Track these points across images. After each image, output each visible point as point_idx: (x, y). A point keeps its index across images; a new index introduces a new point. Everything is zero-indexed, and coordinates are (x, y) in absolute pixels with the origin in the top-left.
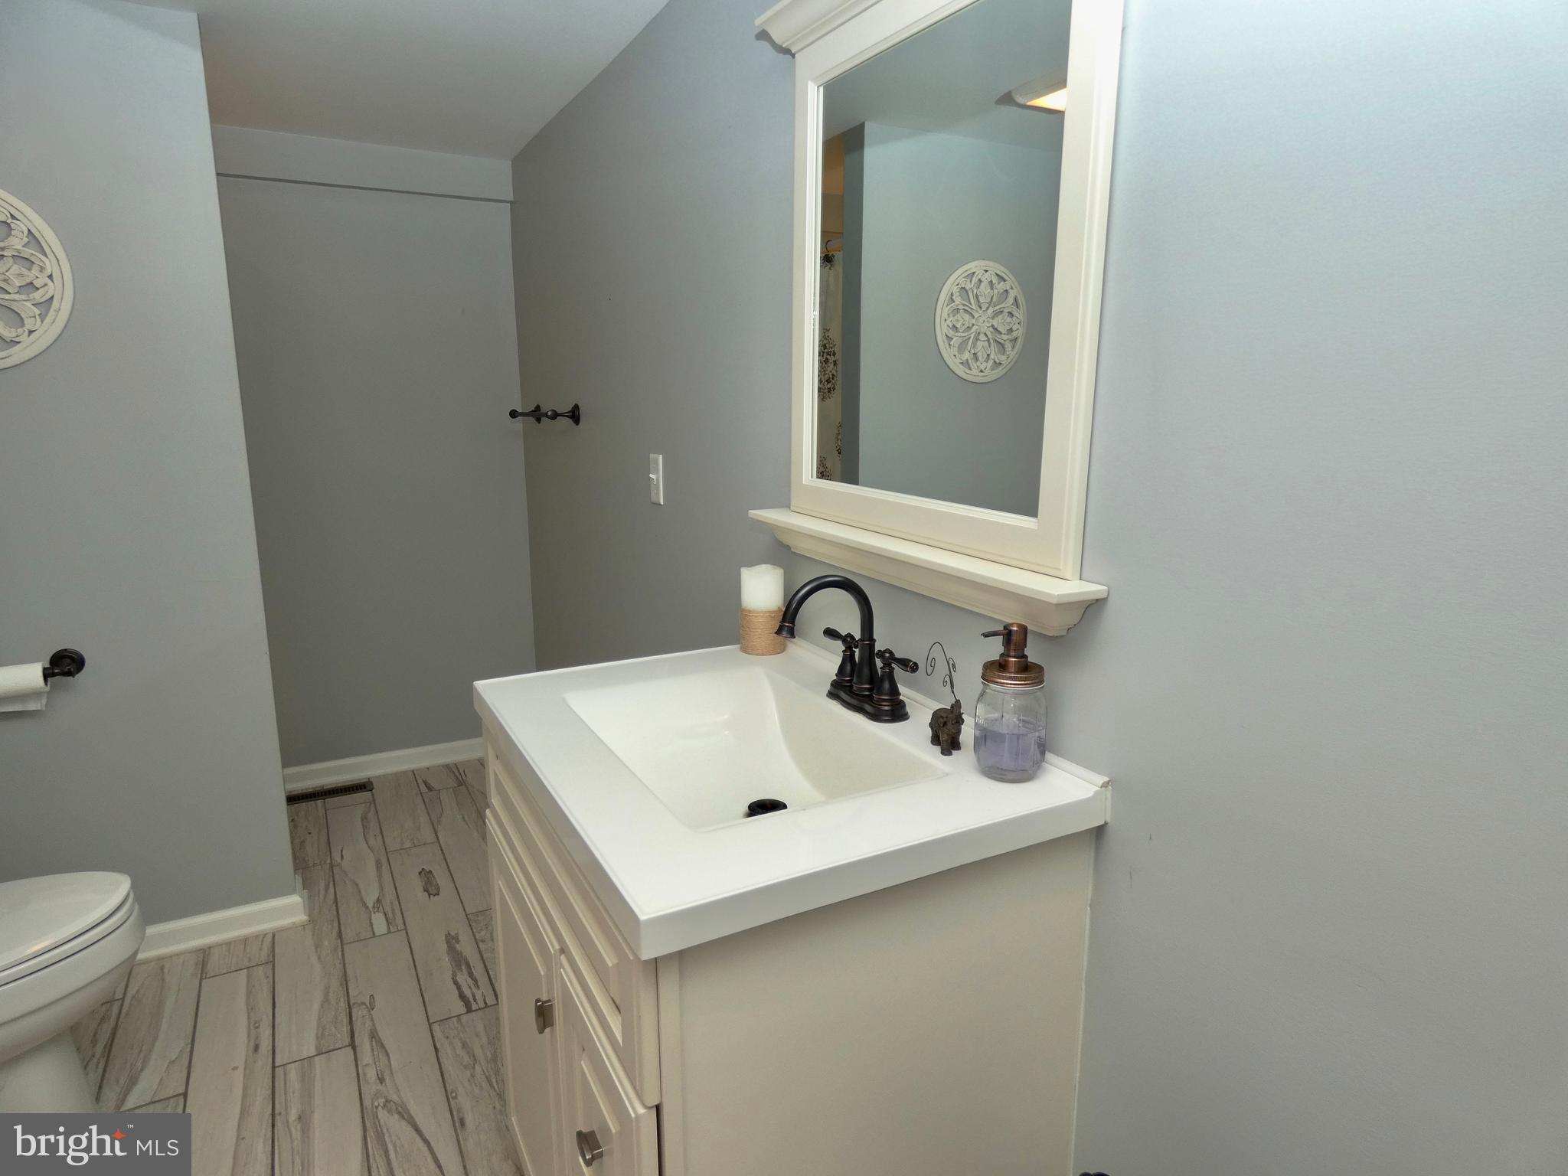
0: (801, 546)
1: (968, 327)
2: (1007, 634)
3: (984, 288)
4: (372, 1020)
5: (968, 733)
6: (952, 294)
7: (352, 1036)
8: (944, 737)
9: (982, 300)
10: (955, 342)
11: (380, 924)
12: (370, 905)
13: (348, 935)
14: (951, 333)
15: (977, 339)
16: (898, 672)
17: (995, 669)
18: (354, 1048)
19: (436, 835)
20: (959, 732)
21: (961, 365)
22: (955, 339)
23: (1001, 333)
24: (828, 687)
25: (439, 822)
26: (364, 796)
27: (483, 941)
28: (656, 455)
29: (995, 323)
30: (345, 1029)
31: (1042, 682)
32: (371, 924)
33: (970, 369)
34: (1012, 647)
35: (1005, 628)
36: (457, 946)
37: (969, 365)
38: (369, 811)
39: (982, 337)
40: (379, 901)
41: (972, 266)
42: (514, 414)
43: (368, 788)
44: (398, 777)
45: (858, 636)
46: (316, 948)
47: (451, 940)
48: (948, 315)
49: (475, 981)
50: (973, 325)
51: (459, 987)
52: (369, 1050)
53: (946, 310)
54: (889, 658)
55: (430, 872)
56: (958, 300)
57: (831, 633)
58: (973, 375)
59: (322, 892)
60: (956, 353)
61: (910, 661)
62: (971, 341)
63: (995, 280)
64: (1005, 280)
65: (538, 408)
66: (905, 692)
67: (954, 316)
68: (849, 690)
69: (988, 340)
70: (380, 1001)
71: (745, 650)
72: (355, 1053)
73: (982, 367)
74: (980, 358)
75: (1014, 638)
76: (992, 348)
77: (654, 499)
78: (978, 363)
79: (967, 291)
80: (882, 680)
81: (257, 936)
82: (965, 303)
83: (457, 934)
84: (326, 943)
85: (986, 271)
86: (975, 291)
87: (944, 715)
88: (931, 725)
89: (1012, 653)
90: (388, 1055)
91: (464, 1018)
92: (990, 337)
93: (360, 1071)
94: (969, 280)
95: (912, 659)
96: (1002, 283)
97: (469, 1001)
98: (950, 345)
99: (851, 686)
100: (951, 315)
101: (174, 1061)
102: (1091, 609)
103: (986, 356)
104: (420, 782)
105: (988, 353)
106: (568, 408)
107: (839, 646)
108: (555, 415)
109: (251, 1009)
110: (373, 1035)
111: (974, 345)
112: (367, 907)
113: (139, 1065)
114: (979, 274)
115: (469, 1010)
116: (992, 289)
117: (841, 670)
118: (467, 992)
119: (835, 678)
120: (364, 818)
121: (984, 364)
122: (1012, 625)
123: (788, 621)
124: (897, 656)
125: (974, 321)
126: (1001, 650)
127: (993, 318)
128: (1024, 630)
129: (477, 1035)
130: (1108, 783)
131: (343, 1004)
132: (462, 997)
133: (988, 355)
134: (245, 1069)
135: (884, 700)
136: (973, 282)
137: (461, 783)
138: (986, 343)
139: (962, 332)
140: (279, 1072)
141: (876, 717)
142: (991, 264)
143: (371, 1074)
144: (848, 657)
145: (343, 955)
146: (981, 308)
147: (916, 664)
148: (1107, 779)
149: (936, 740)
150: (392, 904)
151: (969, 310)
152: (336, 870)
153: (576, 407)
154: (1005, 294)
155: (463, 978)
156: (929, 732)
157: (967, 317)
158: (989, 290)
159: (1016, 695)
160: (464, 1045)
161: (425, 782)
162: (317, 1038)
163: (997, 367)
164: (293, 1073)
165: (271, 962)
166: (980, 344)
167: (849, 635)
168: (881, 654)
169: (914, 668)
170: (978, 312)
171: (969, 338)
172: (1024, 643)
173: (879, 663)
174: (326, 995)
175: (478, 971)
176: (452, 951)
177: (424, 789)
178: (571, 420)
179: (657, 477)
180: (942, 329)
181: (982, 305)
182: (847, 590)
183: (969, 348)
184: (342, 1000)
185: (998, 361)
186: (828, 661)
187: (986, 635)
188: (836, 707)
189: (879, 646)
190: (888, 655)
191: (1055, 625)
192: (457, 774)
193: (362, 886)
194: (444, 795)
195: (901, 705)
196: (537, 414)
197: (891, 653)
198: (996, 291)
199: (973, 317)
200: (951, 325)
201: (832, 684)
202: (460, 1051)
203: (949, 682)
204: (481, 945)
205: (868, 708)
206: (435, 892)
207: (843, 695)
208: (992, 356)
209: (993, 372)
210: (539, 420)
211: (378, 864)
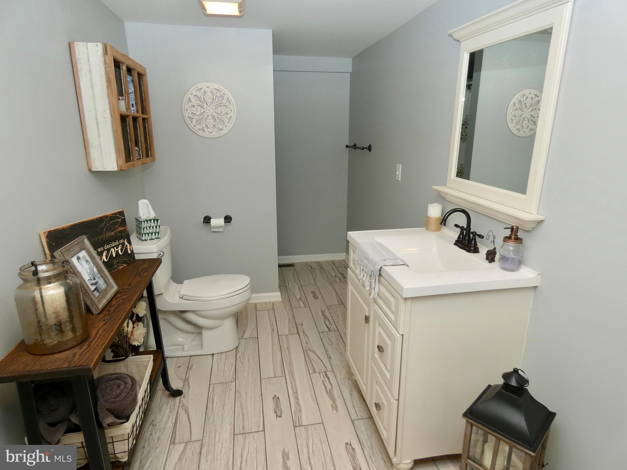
0: (448, 198)
1: (520, 115)
2: (512, 229)
3: (529, 100)
4: (303, 329)
5: (497, 257)
6: (515, 103)
7: (298, 332)
8: (490, 258)
9: (527, 105)
10: (515, 121)
11: (302, 305)
12: (298, 299)
13: (293, 306)
14: (513, 118)
15: (524, 120)
16: (478, 239)
17: (507, 239)
18: (299, 334)
19: (315, 282)
20: (495, 257)
21: (516, 130)
22: (514, 120)
23: (534, 117)
24: (454, 242)
25: (316, 278)
26: (292, 268)
27: (332, 313)
28: (399, 165)
29: (532, 113)
30: (296, 330)
31: (522, 243)
32: (299, 304)
33: (520, 132)
34: (514, 232)
35: (512, 227)
36: (325, 314)
37: (519, 130)
38: (294, 273)
39: (526, 119)
40: (300, 298)
41: (524, 92)
42: (347, 146)
43: (293, 266)
44: (302, 263)
45: (465, 227)
46: (285, 308)
47: (323, 312)
48: (513, 111)
49: (331, 323)
50: (523, 114)
51: (326, 324)
52: (303, 336)
53: (512, 109)
54: (475, 234)
55: (315, 292)
56: (517, 105)
57: (456, 226)
58: (521, 134)
59: (284, 293)
60: (514, 126)
61: (481, 235)
62: (521, 121)
63: (534, 97)
64: (538, 97)
65: (355, 145)
66: (479, 245)
67: (515, 111)
68: (461, 243)
69: (529, 120)
70: (304, 324)
71: (427, 229)
72: (299, 336)
73: (525, 131)
74: (524, 127)
75: (514, 230)
76: (530, 123)
77: (397, 179)
78: (523, 129)
79: (521, 102)
80: (472, 240)
81: (268, 303)
82: (520, 106)
83: (324, 310)
84: (287, 307)
85: (530, 93)
86: (525, 101)
87: (490, 251)
88: (486, 254)
89: (513, 234)
90: (308, 338)
91: (328, 332)
92: (529, 119)
93: (301, 340)
94: (522, 97)
95: (482, 235)
96: (537, 98)
97: (329, 328)
98: (512, 123)
99: (462, 242)
100: (514, 111)
101: (254, 329)
102: (540, 222)
103: (527, 127)
104: (308, 265)
105: (528, 125)
106: (367, 146)
107: (459, 230)
108: (363, 148)
109: (270, 320)
110: (304, 332)
111: (522, 122)
112: (298, 300)
113: (245, 328)
114: (527, 94)
115: (330, 331)
116: (532, 100)
117: (459, 237)
118: (329, 326)
119: (457, 239)
120: (293, 274)
121: (526, 130)
122: (514, 226)
123: (444, 221)
124: (478, 233)
125: (523, 113)
126: (510, 233)
127: (531, 111)
128: (518, 228)
129: (333, 338)
130: (539, 274)
131: (294, 324)
132: (327, 327)
133: (528, 126)
134: (271, 334)
135: (472, 246)
136: (524, 98)
137: (321, 267)
138: (528, 122)
139: (518, 117)
140: (280, 337)
141: (469, 251)
142: (532, 90)
143: (304, 341)
144: (462, 233)
145: (292, 311)
146: (526, 108)
147: (483, 236)
148: (539, 273)
149: (487, 259)
150: (304, 299)
151: (522, 109)
152: (287, 288)
153: (370, 146)
154: (538, 102)
155: (327, 322)
156: (485, 256)
157: (520, 111)
158: (531, 101)
159: (513, 246)
160: (329, 339)
161: (310, 266)
162: (289, 330)
163: (532, 131)
164: (284, 337)
165: (273, 309)
166: (525, 122)
167: (463, 227)
168: (472, 233)
169: (483, 237)
170: (525, 109)
171: (521, 120)
172: (517, 232)
173: (471, 235)
174: (289, 320)
175: (331, 321)
176: (323, 314)
177: (310, 268)
178: (368, 150)
179: (399, 173)
180: (510, 116)
181: (527, 107)
182: (463, 213)
183: (520, 124)
184: (294, 323)
185: (532, 128)
186: (455, 234)
187: (505, 228)
188: (456, 248)
189: (472, 231)
190: (474, 233)
191: (528, 227)
192: (320, 264)
193: (295, 294)
194: (316, 270)
195: (478, 248)
196: (355, 147)
197: (476, 233)
198: (533, 101)
199: (523, 111)
200: (513, 115)
201: (456, 241)
202: (328, 340)
203: (493, 242)
204: (332, 314)
205: (467, 248)
206: (316, 298)
207: (459, 244)
208: (529, 126)
209: (529, 133)
210: (355, 149)
211: (299, 288)
